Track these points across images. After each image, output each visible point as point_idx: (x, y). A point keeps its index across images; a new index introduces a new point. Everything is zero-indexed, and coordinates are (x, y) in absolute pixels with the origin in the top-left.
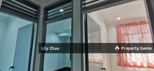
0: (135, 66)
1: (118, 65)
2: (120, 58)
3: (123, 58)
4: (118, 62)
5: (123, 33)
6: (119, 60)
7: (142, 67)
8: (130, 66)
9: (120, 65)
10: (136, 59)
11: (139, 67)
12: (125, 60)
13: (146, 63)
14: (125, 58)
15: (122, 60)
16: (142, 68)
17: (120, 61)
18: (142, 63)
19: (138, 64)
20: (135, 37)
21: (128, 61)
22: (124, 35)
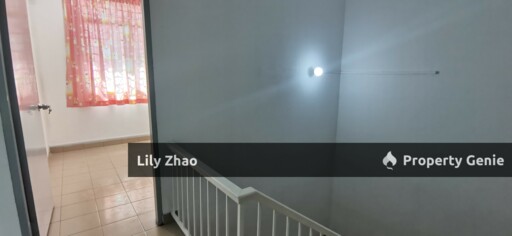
0: (113, 102)
1: (69, 106)
2: (75, 85)
3: (82, 87)
4: (68, 99)
5: (86, 16)
6: (71, 91)
7: (127, 101)
8: (101, 103)
9: (75, 105)
10: (115, 86)
11: (120, 103)
12: (90, 90)
13: (134, 92)
14: (89, 87)
15: (80, 91)
16: (127, 105)
17: (75, 94)
18: (127, 94)
19: (119, 97)
20: (116, 32)
21: (97, 91)
22: (89, 21)
